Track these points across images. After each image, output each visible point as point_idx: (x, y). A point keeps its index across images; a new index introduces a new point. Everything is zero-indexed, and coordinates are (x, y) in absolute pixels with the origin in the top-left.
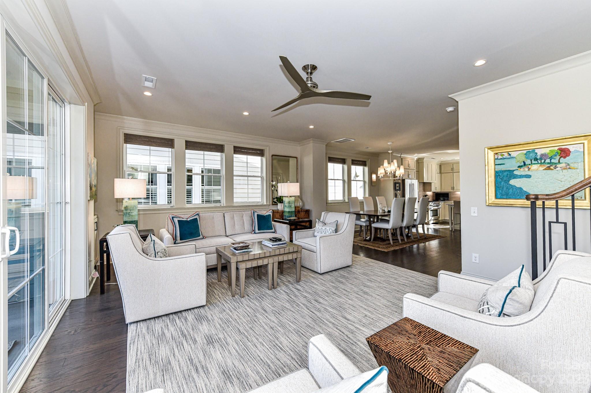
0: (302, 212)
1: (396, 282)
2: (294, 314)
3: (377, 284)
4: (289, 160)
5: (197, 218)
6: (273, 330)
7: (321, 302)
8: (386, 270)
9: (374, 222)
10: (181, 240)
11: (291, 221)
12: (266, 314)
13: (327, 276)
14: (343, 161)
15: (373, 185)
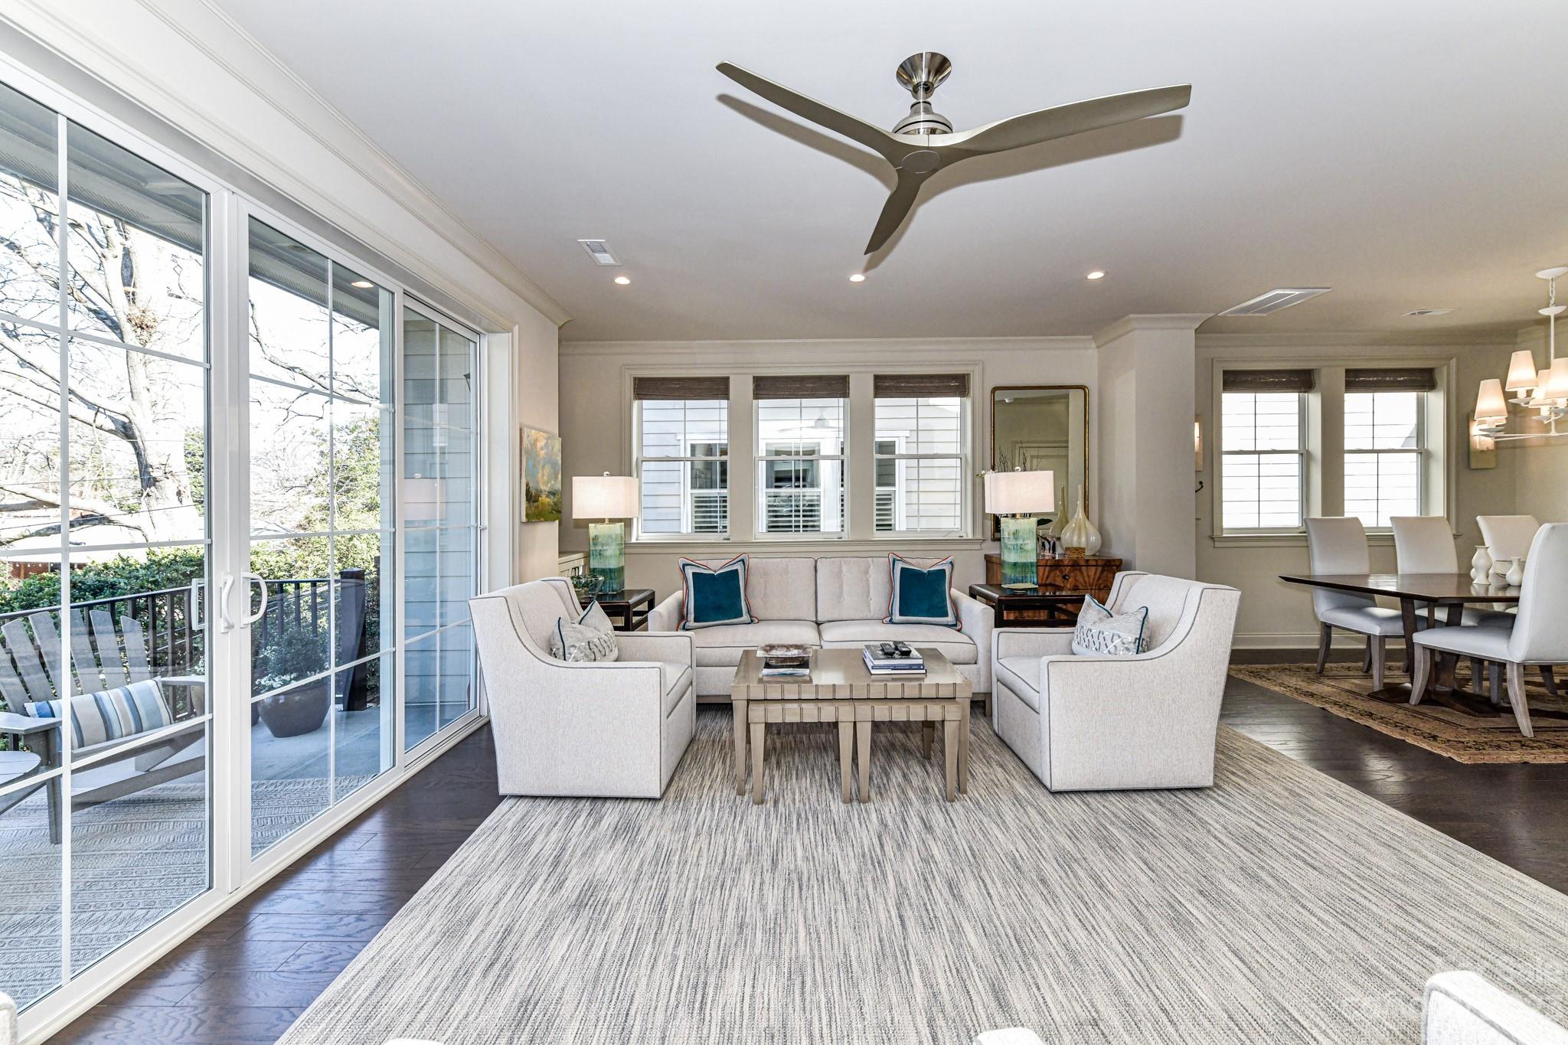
0: (1087, 566)
1: (1396, 920)
2: (841, 907)
3: (1272, 901)
4: (1068, 395)
5: (737, 570)
6: (741, 932)
7: (967, 896)
8: (1385, 851)
9: (1431, 624)
10: (696, 620)
11: (1015, 595)
12: (767, 877)
13: (1073, 808)
14: (1301, 380)
15: (1473, 465)
